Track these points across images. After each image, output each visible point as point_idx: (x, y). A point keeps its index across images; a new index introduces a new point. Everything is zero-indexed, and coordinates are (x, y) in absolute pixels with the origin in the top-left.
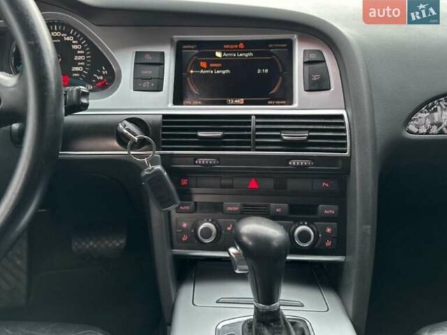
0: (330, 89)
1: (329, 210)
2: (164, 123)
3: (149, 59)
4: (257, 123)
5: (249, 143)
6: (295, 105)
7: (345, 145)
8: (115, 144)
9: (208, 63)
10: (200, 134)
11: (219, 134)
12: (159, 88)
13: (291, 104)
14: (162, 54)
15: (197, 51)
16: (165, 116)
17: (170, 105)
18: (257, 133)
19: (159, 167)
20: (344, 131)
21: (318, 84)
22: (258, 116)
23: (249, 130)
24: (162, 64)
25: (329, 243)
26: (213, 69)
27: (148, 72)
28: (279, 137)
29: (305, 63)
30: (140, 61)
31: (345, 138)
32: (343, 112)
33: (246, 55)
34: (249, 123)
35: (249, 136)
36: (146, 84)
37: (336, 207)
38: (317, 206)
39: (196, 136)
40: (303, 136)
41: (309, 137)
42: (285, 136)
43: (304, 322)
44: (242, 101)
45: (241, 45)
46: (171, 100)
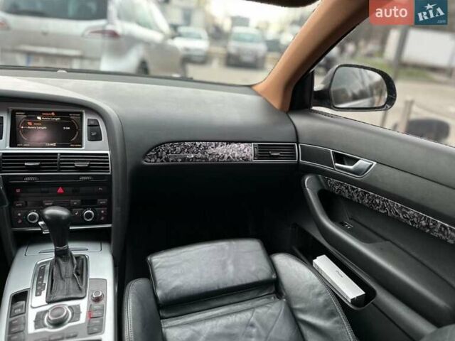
0: (101, 139)
1: (103, 202)
2: (3, 158)
4: (61, 158)
5: (56, 169)
6: (83, 148)
7: (108, 169)
9: (33, 123)
10: (26, 164)
11: (38, 164)
12: (1, 138)
13: (81, 147)
14: (2, 118)
15: (25, 116)
16: (4, 154)
17: (8, 148)
18: (61, 163)
20: (108, 162)
21: (96, 137)
22: (62, 154)
23: (56, 161)
24: (2, 123)
25: (102, 218)
26: (35, 126)
28: (74, 165)
29: (88, 126)
31: (108, 165)
32: (108, 152)
33: (56, 119)
34: (56, 158)
35: (56, 165)
38: (96, 200)
39: (24, 165)
40: (86, 164)
41: (90, 165)
42: (77, 165)
43: (84, 255)
44: (54, 144)
45: (53, 114)
46: (8, 144)
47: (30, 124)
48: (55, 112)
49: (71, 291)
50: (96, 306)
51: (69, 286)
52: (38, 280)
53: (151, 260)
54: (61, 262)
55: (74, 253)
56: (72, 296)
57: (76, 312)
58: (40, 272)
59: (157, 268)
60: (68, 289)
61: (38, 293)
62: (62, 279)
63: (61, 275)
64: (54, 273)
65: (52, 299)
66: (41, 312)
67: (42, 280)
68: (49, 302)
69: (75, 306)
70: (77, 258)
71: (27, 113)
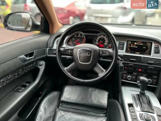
0: (159, 53)
1: (155, 77)
3: (121, 43)
5: (141, 62)
6: (151, 56)
9: (133, 45)
10: (131, 59)
12: (123, 49)
14: (124, 43)
15: (131, 42)
16: (124, 55)
17: (125, 53)
18: (143, 60)
21: (157, 52)
22: (143, 57)
23: (141, 60)
24: (124, 45)
25: (154, 83)
26: (134, 46)
27: (121, 46)
28: (147, 62)
29: (155, 48)
30: (119, 44)
33: (141, 44)
35: (141, 61)
36: (121, 48)
37: (157, 77)
38: (153, 76)
39: (130, 59)
41: (154, 63)
42: (149, 62)
44: (139, 53)
46: (125, 51)
47: (132, 45)
49: (149, 109)
52: (135, 101)
54: (143, 97)
56: (150, 111)
57: (154, 118)
58: (134, 98)
61: (137, 106)
63: (143, 102)
64: (141, 100)
66: (141, 114)
68: (142, 111)
69: (152, 116)
71: (132, 41)
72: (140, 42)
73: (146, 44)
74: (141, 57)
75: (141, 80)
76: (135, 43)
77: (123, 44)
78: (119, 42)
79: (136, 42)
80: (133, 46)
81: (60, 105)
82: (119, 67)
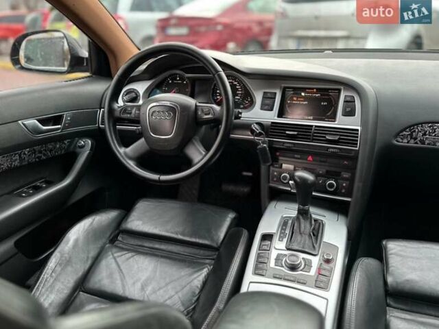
0: (354, 115)
1: (346, 175)
2: (272, 126)
3: (269, 95)
4: (315, 130)
5: (309, 139)
6: (336, 123)
7: (357, 144)
8: (250, 133)
9: (297, 98)
10: (287, 132)
11: (296, 133)
12: (271, 109)
13: (334, 121)
14: (275, 93)
15: (293, 92)
16: (272, 123)
17: (276, 118)
18: (315, 134)
19: (265, 145)
20: (357, 137)
21: (350, 112)
22: (316, 126)
23: (310, 132)
24: (275, 98)
25: (343, 191)
26: (299, 101)
27: (267, 102)
28: (325, 137)
29: (345, 102)
30: (265, 96)
31: (357, 141)
32: (359, 128)
33: (317, 95)
34: (311, 129)
35: (310, 135)
36: (266, 107)
37: (350, 174)
38: (340, 173)
39: (285, 133)
40: (336, 138)
41: (339, 139)
42: (328, 137)
43: (322, 221)
44: (312, 118)
45: (315, 90)
46: (276, 115)
47: (295, 99)
48: (317, 89)
49: (306, 246)
50: (325, 266)
51: (305, 241)
52: (282, 229)
53: (386, 244)
54: (302, 220)
55: (314, 216)
56: (306, 250)
57: (308, 264)
58: (284, 224)
59: (391, 254)
60: (304, 244)
61: (281, 239)
62: (301, 234)
63: (300, 231)
64: (295, 228)
65: (290, 247)
66: (282, 254)
67: (285, 230)
68: (288, 249)
69: (308, 259)
70: (316, 220)
71: (294, 89)
72: (313, 89)
73: (329, 95)
74: (312, 126)
75: (296, 178)
76: (303, 94)
77: (273, 97)
78: (265, 93)
79: (304, 89)
80: (297, 101)
81: (119, 238)
82: (258, 151)
